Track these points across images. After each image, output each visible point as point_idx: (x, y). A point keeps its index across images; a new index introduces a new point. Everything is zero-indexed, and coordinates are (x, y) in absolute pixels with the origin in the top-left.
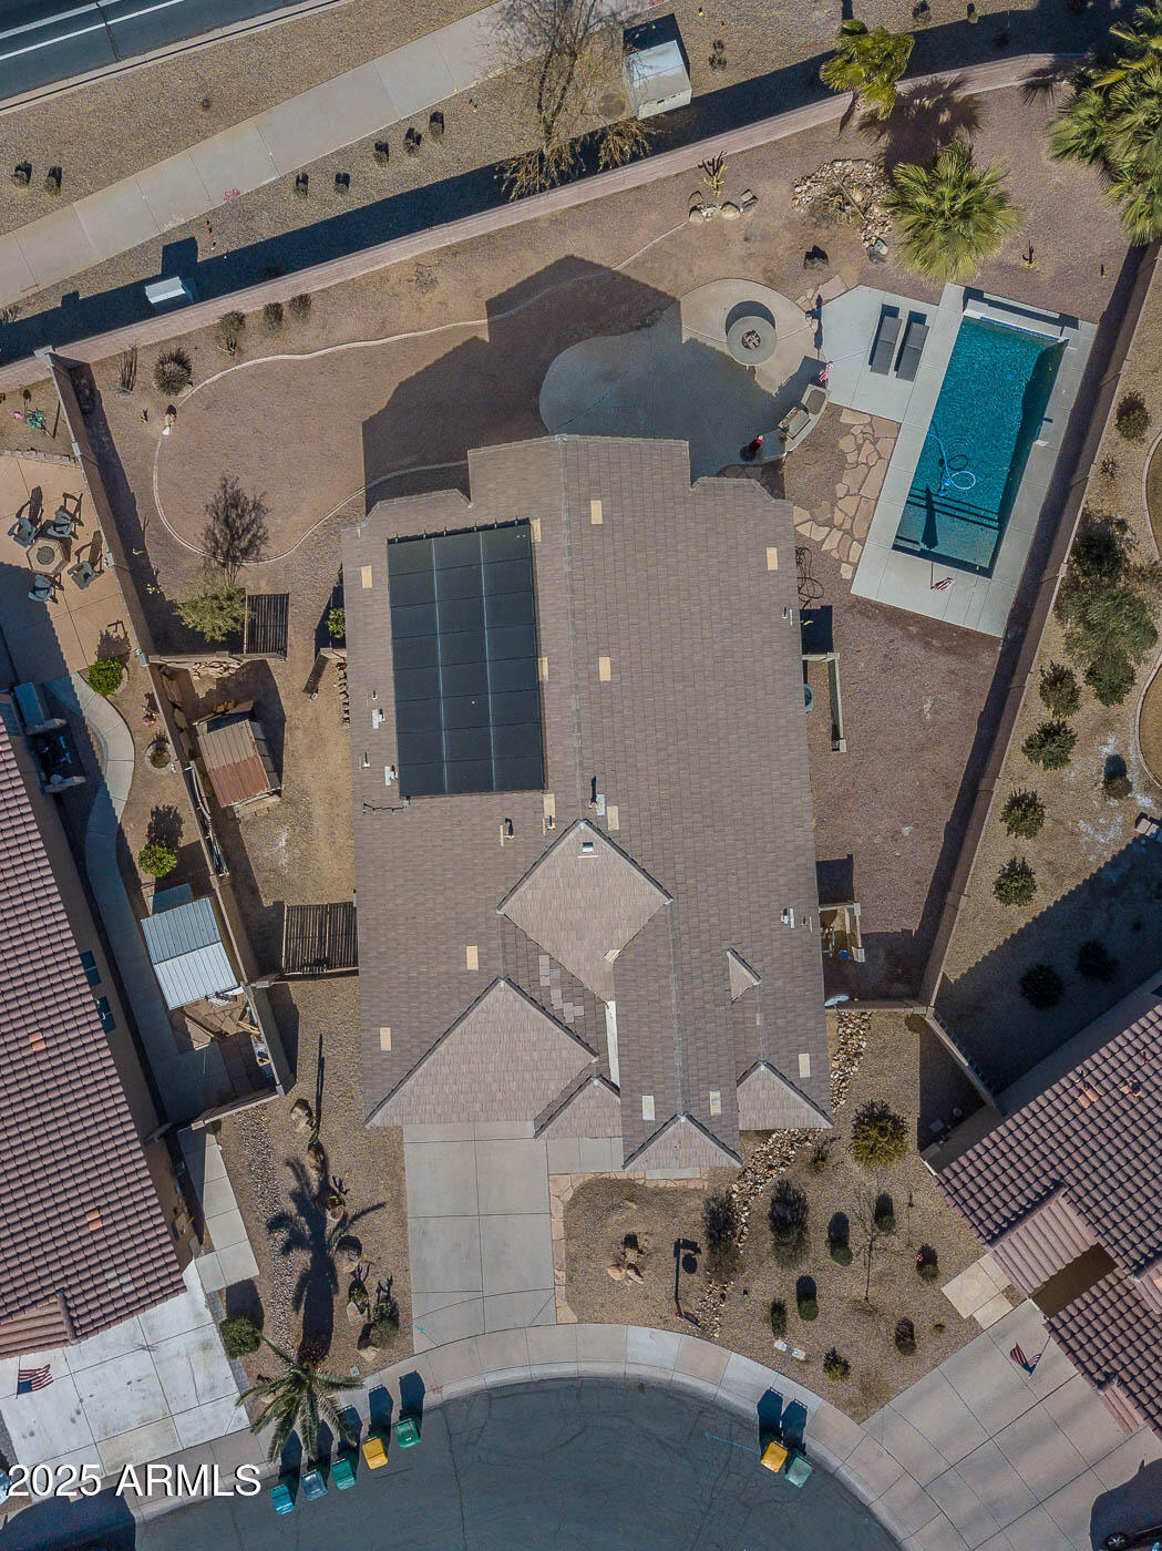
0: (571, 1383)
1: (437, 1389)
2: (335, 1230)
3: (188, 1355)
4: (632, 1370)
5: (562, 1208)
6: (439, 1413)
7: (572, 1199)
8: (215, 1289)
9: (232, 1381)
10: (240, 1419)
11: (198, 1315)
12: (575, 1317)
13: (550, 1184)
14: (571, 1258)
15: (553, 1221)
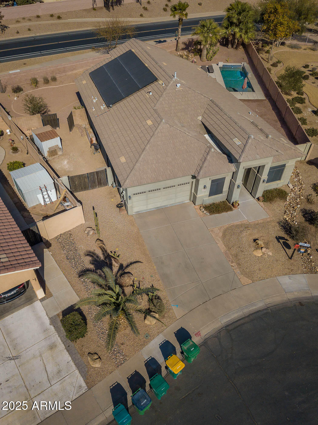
0: (265, 311)
1: (198, 334)
2: (118, 271)
3: (41, 355)
4: (291, 296)
5: (220, 240)
6: (203, 347)
7: (223, 235)
8: (56, 313)
9: (72, 363)
10: (80, 387)
11: (46, 330)
12: (250, 280)
13: (211, 233)
14: (234, 256)
15: (219, 245)
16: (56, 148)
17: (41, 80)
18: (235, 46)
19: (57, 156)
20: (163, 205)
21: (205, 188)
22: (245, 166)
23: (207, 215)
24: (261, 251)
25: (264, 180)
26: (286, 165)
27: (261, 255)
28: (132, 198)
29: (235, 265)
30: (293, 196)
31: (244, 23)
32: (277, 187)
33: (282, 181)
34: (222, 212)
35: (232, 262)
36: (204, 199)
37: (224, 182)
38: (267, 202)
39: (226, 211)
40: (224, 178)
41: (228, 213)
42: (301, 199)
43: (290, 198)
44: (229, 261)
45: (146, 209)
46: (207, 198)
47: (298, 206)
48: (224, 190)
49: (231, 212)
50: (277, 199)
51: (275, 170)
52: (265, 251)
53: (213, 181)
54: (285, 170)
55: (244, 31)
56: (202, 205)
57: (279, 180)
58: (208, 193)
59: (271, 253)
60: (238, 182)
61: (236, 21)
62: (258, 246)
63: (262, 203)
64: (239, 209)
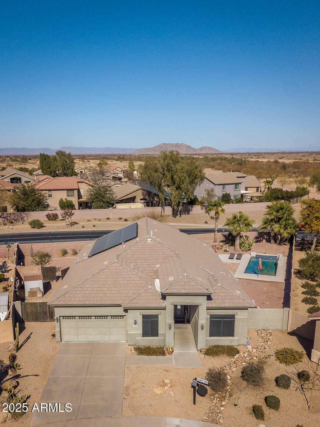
5: (130, 376)
12: (133, 414)
13: (125, 368)
14: (133, 390)
15: (125, 379)
16: (37, 290)
17: (70, 252)
18: (278, 242)
19: (37, 297)
20: (96, 340)
21: (136, 323)
22: (172, 301)
23: (134, 354)
24: (163, 389)
25: (202, 325)
26: (236, 316)
27: (161, 393)
28: (59, 321)
29: (128, 398)
30: (246, 356)
31: (283, 219)
32: (230, 344)
33: (236, 338)
34: (151, 355)
35: (128, 395)
36: (137, 338)
37: (158, 321)
38: (210, 355)
39: (157, 355)
40: (157, 316)
41: (158, 357)
42: (253, 359)
43: (240, 357)
44: (125, 394)
45: (77, 340)
46: (140, 338)
47: (243, 364)
48: (161, 333)
49: (162, 357)
50: (223, 354)
51: (221, 321)
52: (167, 390)
53: (144, 317)
54: (236, 323)
55: (283, 226)
56: (135, 346)
57: (233, 336)
58: (140, 332)
59: (173, 393)
60: (169, 322)
61: (274, 217)
62: (164, 385)
63: (203, 356)
64: (172, 356)
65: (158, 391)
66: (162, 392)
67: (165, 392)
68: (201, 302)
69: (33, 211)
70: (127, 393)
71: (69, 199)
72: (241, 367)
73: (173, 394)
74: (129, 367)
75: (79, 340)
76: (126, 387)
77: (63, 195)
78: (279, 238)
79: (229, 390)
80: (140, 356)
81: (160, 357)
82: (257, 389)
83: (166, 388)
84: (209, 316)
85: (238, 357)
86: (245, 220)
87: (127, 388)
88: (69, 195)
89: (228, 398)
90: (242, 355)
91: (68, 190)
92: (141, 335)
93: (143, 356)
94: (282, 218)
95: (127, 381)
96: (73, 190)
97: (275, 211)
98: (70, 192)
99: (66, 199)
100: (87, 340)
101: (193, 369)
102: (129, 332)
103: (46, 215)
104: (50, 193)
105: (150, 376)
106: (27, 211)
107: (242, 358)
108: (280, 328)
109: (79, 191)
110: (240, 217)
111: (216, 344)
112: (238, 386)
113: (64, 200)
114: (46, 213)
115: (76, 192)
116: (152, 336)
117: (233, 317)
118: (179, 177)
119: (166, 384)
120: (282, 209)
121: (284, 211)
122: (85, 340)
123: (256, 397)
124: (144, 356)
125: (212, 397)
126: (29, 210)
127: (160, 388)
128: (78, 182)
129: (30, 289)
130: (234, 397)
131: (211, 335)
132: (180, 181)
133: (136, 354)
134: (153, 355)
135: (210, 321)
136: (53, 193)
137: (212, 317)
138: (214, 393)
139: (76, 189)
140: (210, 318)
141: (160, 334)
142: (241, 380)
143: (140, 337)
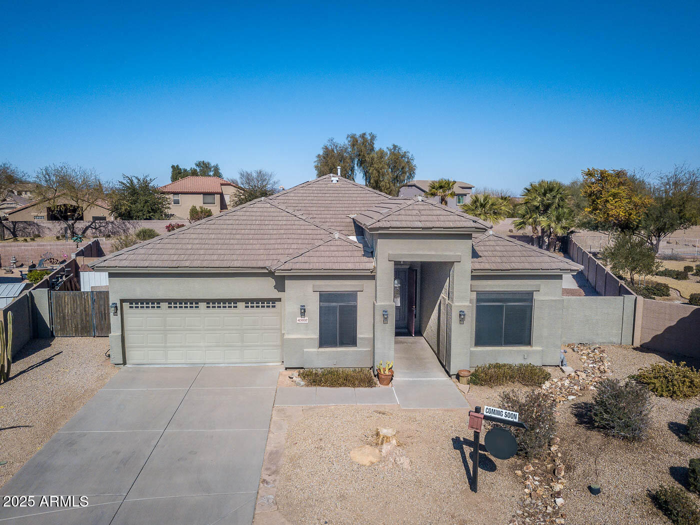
13: (274, 412)
14: (291, 460)
15: (271, 435)
18: (545, 247)
20: (208, 361)
21: (303, 312)
22: (391, 252)
23: (298, 384)
24: (377, 451)
25: (460, 312)
26: (536, 296)
27: (372, 463)
28: (119, 312)
29: (275, 481)
30: (566, 384)
31: (553, 207)
32: (526, 362)
33: (536, 348)
34: (341, 386)
35: (276, 472)
36: (305, 350)
37: (356, 307)
38: (481, 385)
39: (354, 385)
40: (353, 296)
41: (357, 389)
42: (588, 389)
43: (553, 386)
44: (267, 469)
45: (163, 361)
46: (314, 350)
47: (571, 397)
48: (362, 336)
49: (367, 389)
50: (513, 383)
51: (502, 307)
52: (390, 453)
53: (325, 297)
54: (537, 314)
55: (554, 218)
56: (302, 371)
57: (529, 343)
58: (314, 334)
59: (408, 461)
60: (383, 304)
61: (538, 204)
62: (378, 440)
63: (465, 387)
64: (392, 387)
65: (365, 456)
66: (375, 460)
67: (383, 460)
68: (460, 254)
69: (144, 219)
70: (274, 468)
71: (208, 207)
72: (567, 404)
73: (406, 465)
74: (283, 410)
75: (169, 361)
76: (271, 454)
77: (198, 202)
78: (547, 240)
79: (560, 455)
80: (313, 389)
81: (361, 389)
82: (637, 449)
83: (386, 448)
84: (474, 295)
85: (550, 388)
86: (492, 205)
87: (275, 456)
88: (206, 201)
89: (563, 473)
90: (559, 384)
91: (205, 194)
92: (317, 343)
93: (319, 388)
94: (552, 204)
95: (277, 439)
96: (213, 194)
97: (539, 195)
98: (209, 198)
99: (201, 208)
100: (189, 361)
101: (448, 411)
102: (286, 336)
103: (167, 227)
104: (176, 197)
105: (339, 423)
106: (136, 219)
107: (560, 389)
108: (616, 340)
109: (222, 195)
110: (485, 199)
111: (493, 362)
112: (579, 444)
113: (198, 209)
114: (167, 223)
115: (217, 197)
116: (343, 344)
117: (528, 297)
118: (376, 170)
119: (386, 439)
120: (551, 190)
121: (554, 193)
122: (183, 361)
123: (643, 468)
124: (322, 388)
125: (519, 473)
126: (138, 218)
127: (368, 449)
128: (222, 185)
129: (92, 287)
130: (579, 470)
131: (479, 341)
132: (379, 175)
133: (303, 383)
134: (346, 386)
135: (477, 306)
136: (180, 197)
137: (481, 297)
138: (519, 462)
139: (217, 193)
140: (478, 300)
141: (361, 338)
142: (581, 429)
143: (314, 347)
